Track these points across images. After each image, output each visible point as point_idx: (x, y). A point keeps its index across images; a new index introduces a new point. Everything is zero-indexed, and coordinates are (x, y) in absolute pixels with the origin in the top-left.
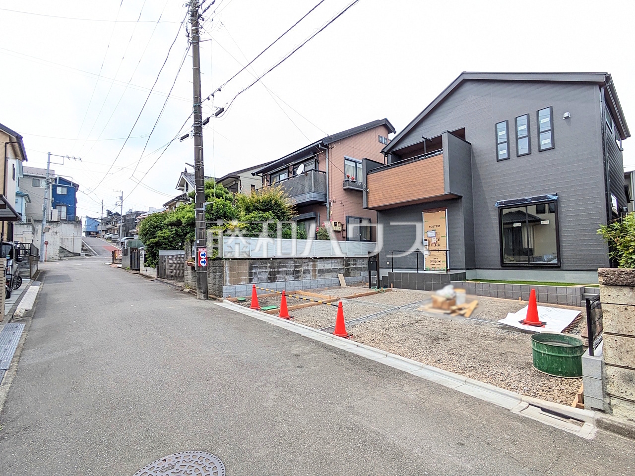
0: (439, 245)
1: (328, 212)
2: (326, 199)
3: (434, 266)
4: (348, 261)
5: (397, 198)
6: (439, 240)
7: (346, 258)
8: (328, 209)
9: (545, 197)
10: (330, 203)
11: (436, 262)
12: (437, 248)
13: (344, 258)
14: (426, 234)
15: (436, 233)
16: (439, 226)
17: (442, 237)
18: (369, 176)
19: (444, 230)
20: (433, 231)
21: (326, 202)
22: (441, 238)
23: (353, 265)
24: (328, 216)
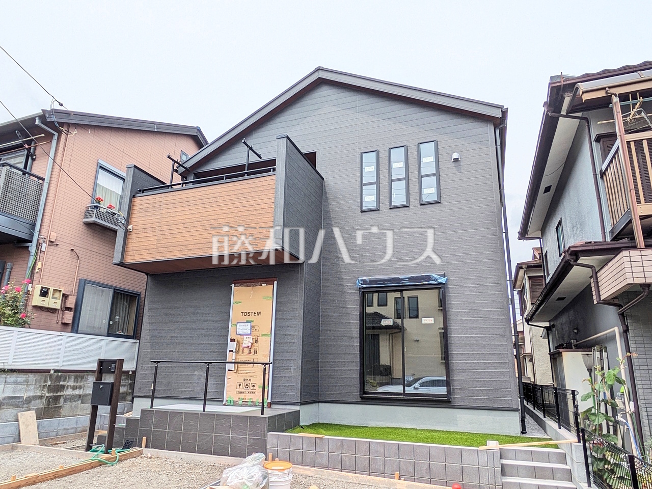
0: (255, 352)
1: (30, 264)
2: (32, 235)
3: (242, 396)
4: (59, 379)
5: (184, 248)
6: (256, 341)
7: (56, 371)
8: (32, 259)
9: (429, 278)
10: (39, 245)
11: (247, 386)
12: (251, 358)
13: (49, 371)
14: (235, 327)
15: (252, 327)
16: (259, 314)
17: (263, 335)
18: (136, 199)
19: (267, 322)
20: (248, 322)
21: (31, 242)
22: (261, 338)
23: (74, 388)
24: (28, 272)
